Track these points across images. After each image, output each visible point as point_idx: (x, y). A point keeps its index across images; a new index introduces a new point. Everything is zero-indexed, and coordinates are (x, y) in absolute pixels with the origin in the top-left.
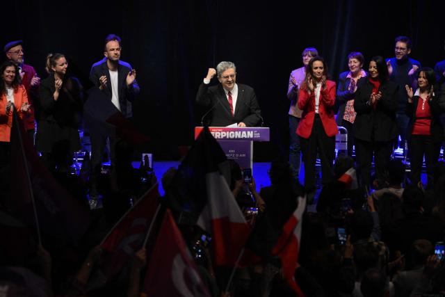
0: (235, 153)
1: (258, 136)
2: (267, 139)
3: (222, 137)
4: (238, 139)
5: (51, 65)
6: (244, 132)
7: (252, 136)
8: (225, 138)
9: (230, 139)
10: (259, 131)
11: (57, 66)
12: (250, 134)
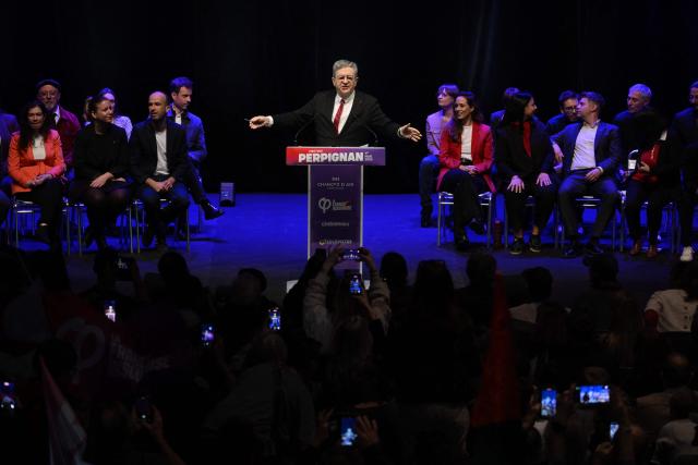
0: (340, 182)
1: (370, 158)
2: (382, 162)
3: (322, 160)
4: (344, 162)
5: (90, 110)
6: (351, 154)
7: (361, 159)
8: (326, 161)
9: (332, 162)
10: (370, 152)
11: (99, 111)
12: (360, 157)
